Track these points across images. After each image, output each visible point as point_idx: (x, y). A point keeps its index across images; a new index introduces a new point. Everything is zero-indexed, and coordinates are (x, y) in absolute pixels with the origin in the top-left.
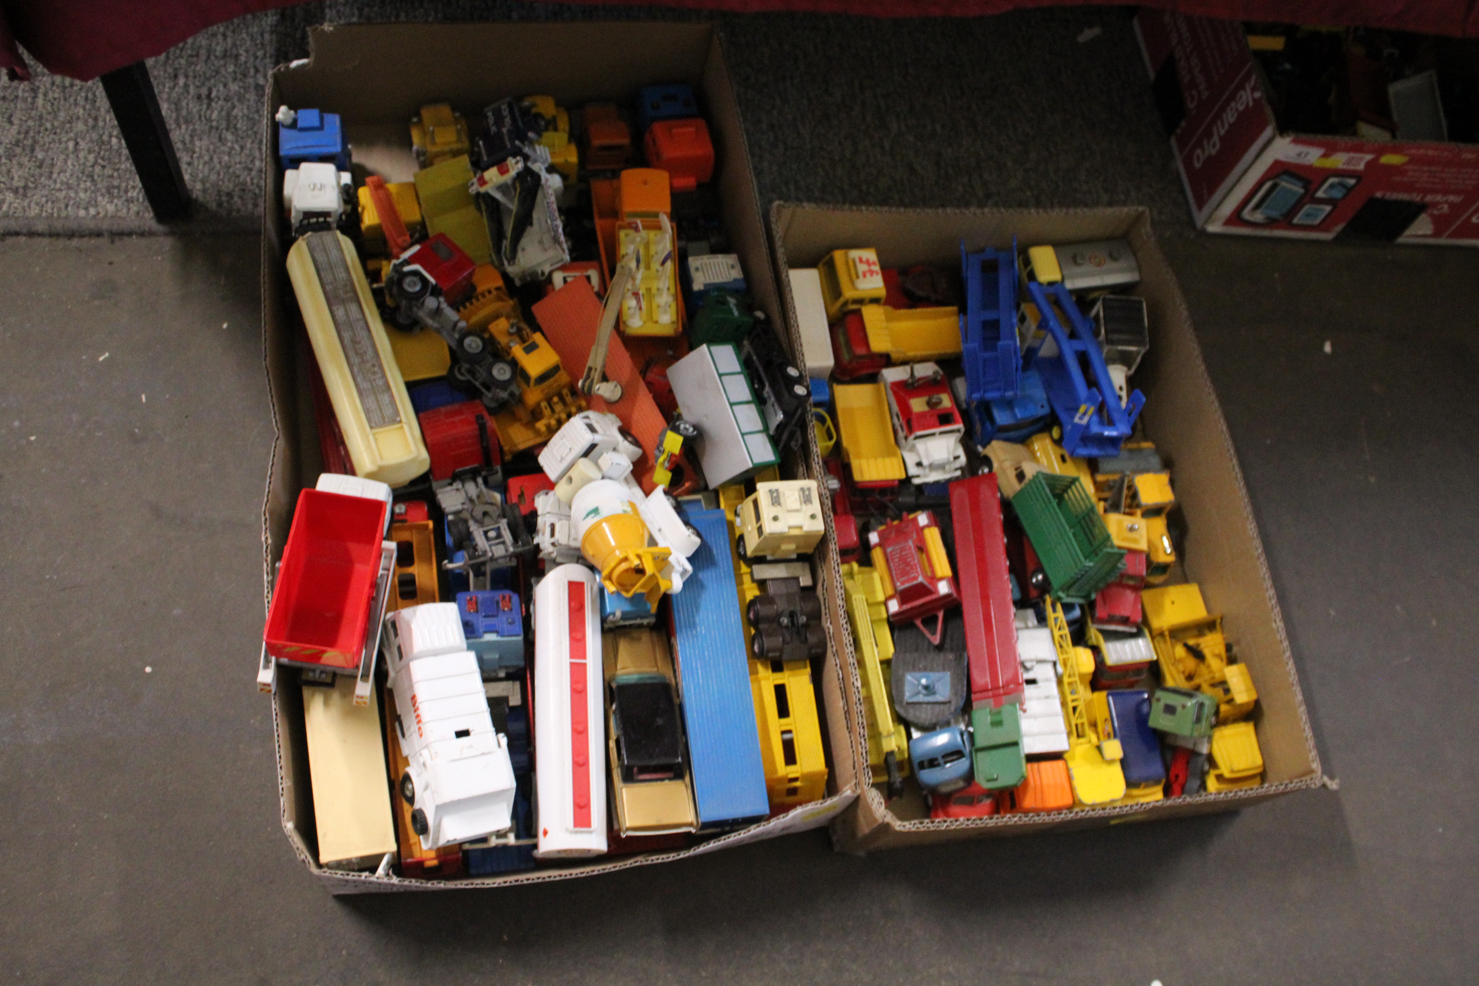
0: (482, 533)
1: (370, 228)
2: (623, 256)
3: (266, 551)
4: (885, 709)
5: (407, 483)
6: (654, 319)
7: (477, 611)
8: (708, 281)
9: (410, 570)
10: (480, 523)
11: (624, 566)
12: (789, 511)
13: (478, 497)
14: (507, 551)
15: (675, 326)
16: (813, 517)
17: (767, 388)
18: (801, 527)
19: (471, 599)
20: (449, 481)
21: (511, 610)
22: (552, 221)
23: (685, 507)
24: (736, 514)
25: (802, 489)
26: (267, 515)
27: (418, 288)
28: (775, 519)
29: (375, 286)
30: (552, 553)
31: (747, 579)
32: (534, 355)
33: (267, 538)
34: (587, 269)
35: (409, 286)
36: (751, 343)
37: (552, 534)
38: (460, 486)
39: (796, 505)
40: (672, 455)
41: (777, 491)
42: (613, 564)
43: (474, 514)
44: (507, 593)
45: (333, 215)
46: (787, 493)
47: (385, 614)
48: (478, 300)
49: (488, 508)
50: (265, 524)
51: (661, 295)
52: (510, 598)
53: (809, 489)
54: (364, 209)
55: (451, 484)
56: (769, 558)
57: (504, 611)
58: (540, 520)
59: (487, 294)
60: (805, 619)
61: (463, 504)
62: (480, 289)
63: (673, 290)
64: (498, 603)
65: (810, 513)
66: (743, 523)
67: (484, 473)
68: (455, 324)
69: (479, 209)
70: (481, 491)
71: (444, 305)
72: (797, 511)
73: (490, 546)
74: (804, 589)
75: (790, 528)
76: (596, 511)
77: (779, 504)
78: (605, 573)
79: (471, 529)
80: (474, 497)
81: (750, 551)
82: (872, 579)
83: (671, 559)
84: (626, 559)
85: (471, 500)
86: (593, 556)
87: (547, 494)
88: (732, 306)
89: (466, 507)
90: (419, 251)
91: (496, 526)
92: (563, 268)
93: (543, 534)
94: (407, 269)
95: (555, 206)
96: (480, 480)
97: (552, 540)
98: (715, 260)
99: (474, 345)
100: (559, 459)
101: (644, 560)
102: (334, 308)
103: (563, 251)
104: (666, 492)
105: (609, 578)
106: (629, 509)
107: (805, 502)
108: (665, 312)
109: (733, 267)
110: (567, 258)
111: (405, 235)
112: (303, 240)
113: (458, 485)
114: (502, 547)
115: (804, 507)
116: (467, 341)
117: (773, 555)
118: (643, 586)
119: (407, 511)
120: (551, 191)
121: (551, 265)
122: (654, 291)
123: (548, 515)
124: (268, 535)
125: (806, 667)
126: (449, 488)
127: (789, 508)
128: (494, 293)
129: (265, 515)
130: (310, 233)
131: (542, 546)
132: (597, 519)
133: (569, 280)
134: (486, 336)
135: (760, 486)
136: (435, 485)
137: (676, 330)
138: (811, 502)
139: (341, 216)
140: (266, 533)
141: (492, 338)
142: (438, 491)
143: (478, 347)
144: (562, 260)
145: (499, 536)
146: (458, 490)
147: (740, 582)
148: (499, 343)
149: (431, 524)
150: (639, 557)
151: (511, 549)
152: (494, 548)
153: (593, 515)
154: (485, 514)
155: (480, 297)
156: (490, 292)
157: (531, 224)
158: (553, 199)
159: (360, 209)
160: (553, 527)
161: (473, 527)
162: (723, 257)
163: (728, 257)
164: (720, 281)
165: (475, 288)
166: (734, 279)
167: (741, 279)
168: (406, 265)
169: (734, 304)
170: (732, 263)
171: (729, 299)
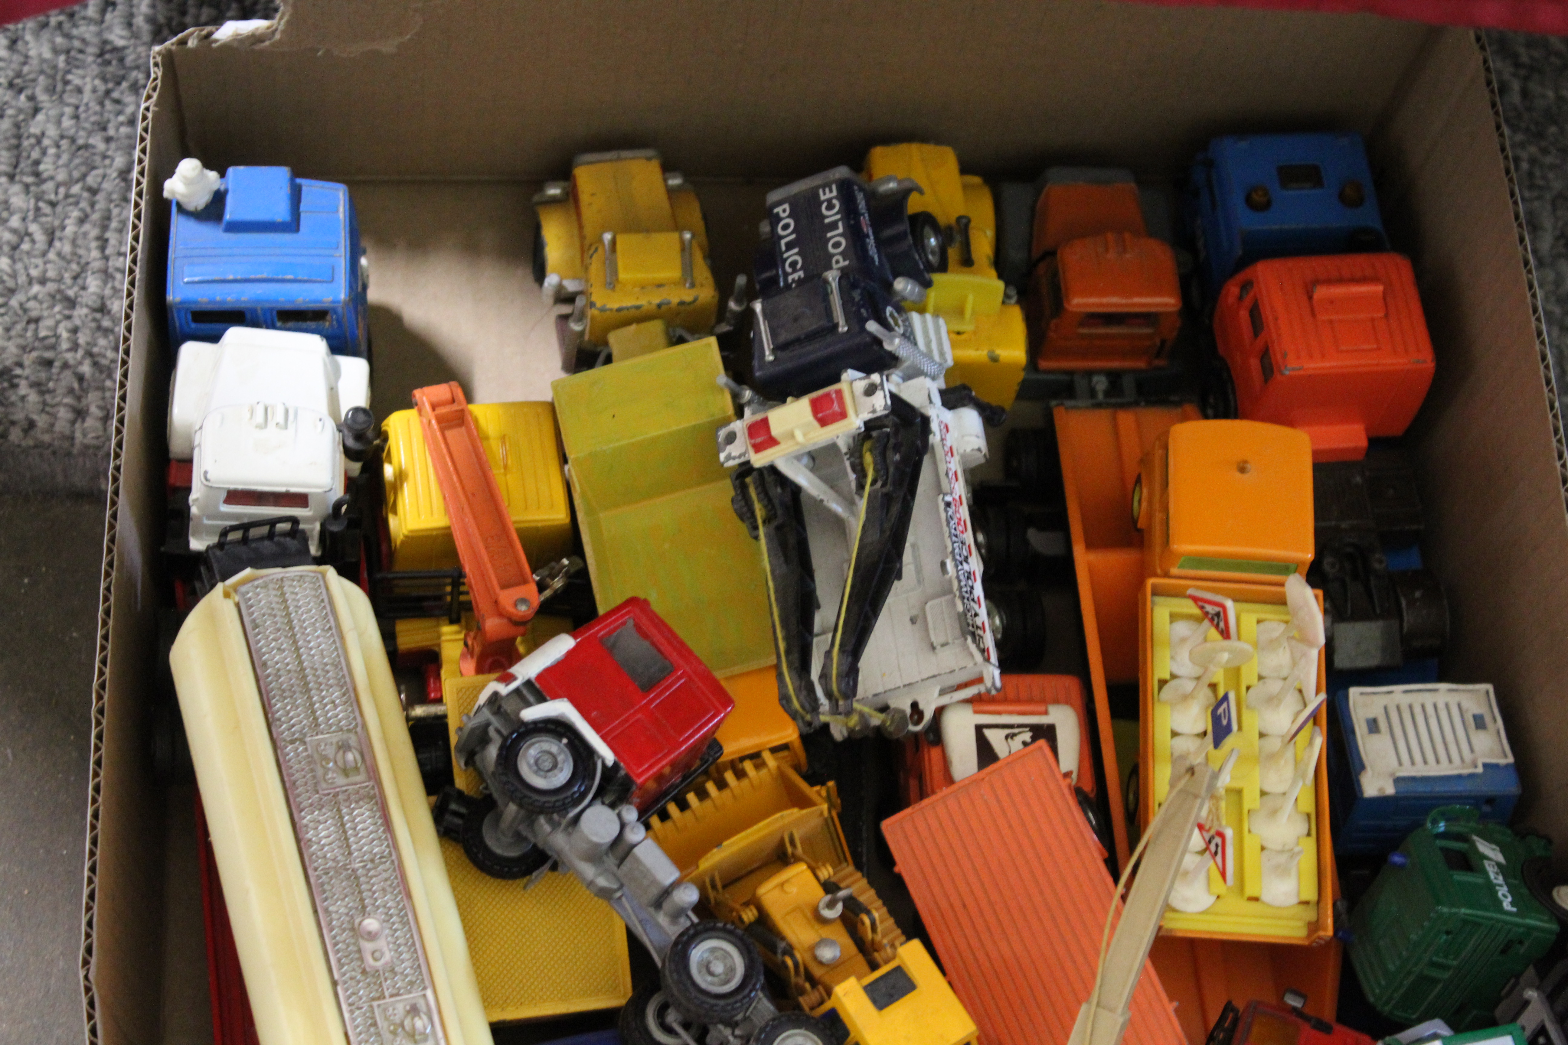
1: (416, 540)
2: (1163, 683)
6: (1250, 891)
8: (1407, 771)
15: (1310, 915)
22: (957, 564)
27: (562, 776)
29: (419, 711)
32: (900, 1009)
34: (1044, 701)
35: (538, 768)
36: (1551, 998)
45: (311, 501)
48: (722, 785)
51: (1274, 813)
54: (401, 476)
59: (748, 766)
62: (731, 748)
63: (1308, 804)
68: (667, 892)
69: (745, 513)
71: (636, 834)
88: (1492, 871)
90: (570, 654)
92: (977, 702)
94: (532, 713)
95: (964, 513)
98: (1428, 699)
99: (718, 968)
102: (307, 819)
103: (984, 651)
108: (1281, 871)
109: (1480, 723)
110: (993, 674)
111: (524, 581)
112: (227, 595)
116: (698, 953)
120: (955, 465)
121: (942, 692)
122: (1251, 800)
128: (771, 761)
130: (248, 572)
133: (995, 737)
134: (749, 915)
137: (1314, 927)
139: (337, 506)
141: (764, 920)
143: (731, 970)
144: (980, 680)
148: (789, 950)
155: (729, 776)
156: (755, 757)
157: (899, 577)
158: (960, 489)
159: (389, 471)
162: (1450, 690)
163: (1464, 691)
164: (1444, 770)
165: (715, 747)
166: (1485, 765)
167: (1507, 766)
168: (531, 699)
169: (1499, 865)
170: (1478, 711)
171: (1484, 847)
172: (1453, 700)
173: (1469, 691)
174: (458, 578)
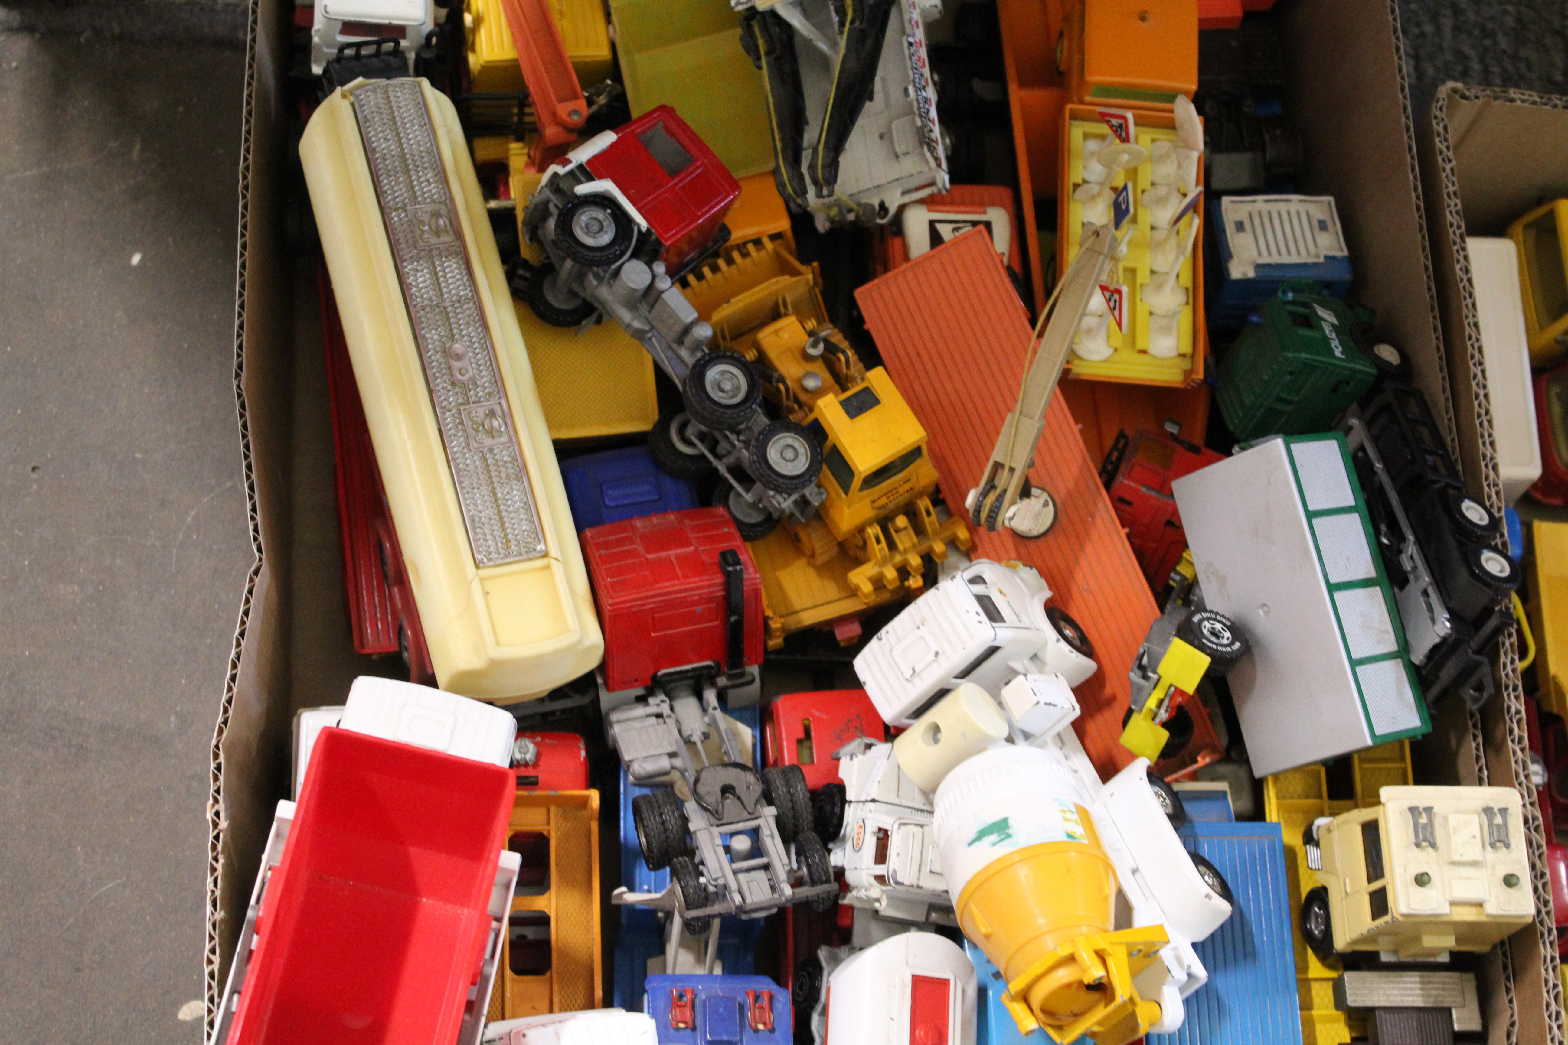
0: (719, 841)
1: (491, 68)
2: (1076, 186)
3: (214, 848)
5: (545, 694)
6: (1140, 345)
7: (694, 1029)
8: (1265, 259)
9: (540, 903)
10: (716, 815)
11: (1064, 975)
12: (1454, 863)
13: (706, 736)
14: (773, 888)
15: (1186, 365)
16: (1510, 881)
17: (1411, 549)
18: (1480, 905)
19: (681, 996)
20: (640, 691)
21: (772, 1030)
22: (917, 90)
23: (1188, 807)
24: (1309, 838)
25: (1488, 811)
26: (222, 759)
27: (606, 238)
28: (1422, 880)
30: (878, 900)
31: (1322, 995)
32: (867, 419)
33: (217, 814)
34: (982, 205)
35: (587, 230)
36: (1368, 424)
37: (881, 857)
38: (665, 709)
39: (1474, 852)
41: (1429, 810)
42: (1037, 968)
43: (701, 789)
44: (765, 985)
45: (409, 33)
46: (1453, 820)
47: (486, 1026)
48: (730, 262)
49: (731, 776)
50: (216, 779)
51: (1159, 287)
52: (771, 997)
53: (1503, 811)
54: (478, 20)
55: (642, 700)
56: (1385, 958)
57: (756, 1031)
58: (851, 814)
59: (751, 247)
61: (672, 755)
62: (737, 235)
63: (1186, 280)
64: (742, 1007)
65: (1502, 872)
66: (1327, 866)
67: (722, 681)
68: (687, 330)
69: (751, 49)
70: (714, 723)
71: (664, 283)
72: (1474, 864)
73: (735, 872)
75: (1453, 904)
76: (1001, 828)
77: (1433, 845)
78: (1016, 985)
79: (692, 827)
80: (697, 738)
81: (1341, 941)
83: (1165, 953)
84: (1071, 959)
85: (689, 742)
86: (987, 937)
87: (869, 746)
88: (1327, 329)
89: (677, 762)
90: (613, 146)
91: (752, 824)
92: (930, 202)
93: (857, 849)
94: (583, 189)
95: (923, 53)
96: (711, 696)
97: (880, 870)
98: (1283, 207)
99: (727, 386)
100: (908, 673)
101: (1110, 961)
102: (408, 268)
103: (937, 159)
104: (1155, 776)
105: (1024, 997)
106: (1078, 830)
107: (1493, 845)
108: (1166, 330)
109: (1323, 226)
110: (943, 178)
111: (576, 97)
112: (344, 96)
113: (658, 703)
114: (761, 875)
115: (1490, 856)
116: (712, 374)
117: (1395, 952)
118: (1099, 1023)
119: (538, 755)
120: (916, 16)
121: (904, 193)
122: (1143, 276)
123: (872, 805)
124: (221, 807)
126: (640, 710)
127: (1457, 858)
128: (769, 245)
129: (216, 756)
130: (360, 80)
131: (850, 877)
132: (1004, 849)
133: (945, 231)
134: (751, 355)
135: (1386, 792)
136: (606, 698)
137: (1188, 374)
138: (1508, 846)
139: (429, 37)
140: (216, 801)
141: (763, 359)
142: (614, 717)
143: (737, 388)
144: (932, 184)
145: (757, 851)
146: (659, 716)
147: (1307, 1005)
148: (782, 379)
149: (594, 796)
150: (1101, 956)
151: (788, 891)
152: (741, 876)
153: (994, 838)
154: (727, 790)
155: (736, 255)
156: (757, 242)
157: (871, 98)
158: (920, 35)
159: (468, 19)
160: (883, 839)
161: (697, 822)
162: (1300, 201)
163: (1311, 202)
164: (1294, 259)
165: (725, 232)
166: (1326, 257)
167: (1344, 258)
168: (583, 179)
169: (1333, 325)
170: (1321, 217)
171: (1321, 312)
172: (1302, 208)
173: (1316, 202)
174: (523, 100)
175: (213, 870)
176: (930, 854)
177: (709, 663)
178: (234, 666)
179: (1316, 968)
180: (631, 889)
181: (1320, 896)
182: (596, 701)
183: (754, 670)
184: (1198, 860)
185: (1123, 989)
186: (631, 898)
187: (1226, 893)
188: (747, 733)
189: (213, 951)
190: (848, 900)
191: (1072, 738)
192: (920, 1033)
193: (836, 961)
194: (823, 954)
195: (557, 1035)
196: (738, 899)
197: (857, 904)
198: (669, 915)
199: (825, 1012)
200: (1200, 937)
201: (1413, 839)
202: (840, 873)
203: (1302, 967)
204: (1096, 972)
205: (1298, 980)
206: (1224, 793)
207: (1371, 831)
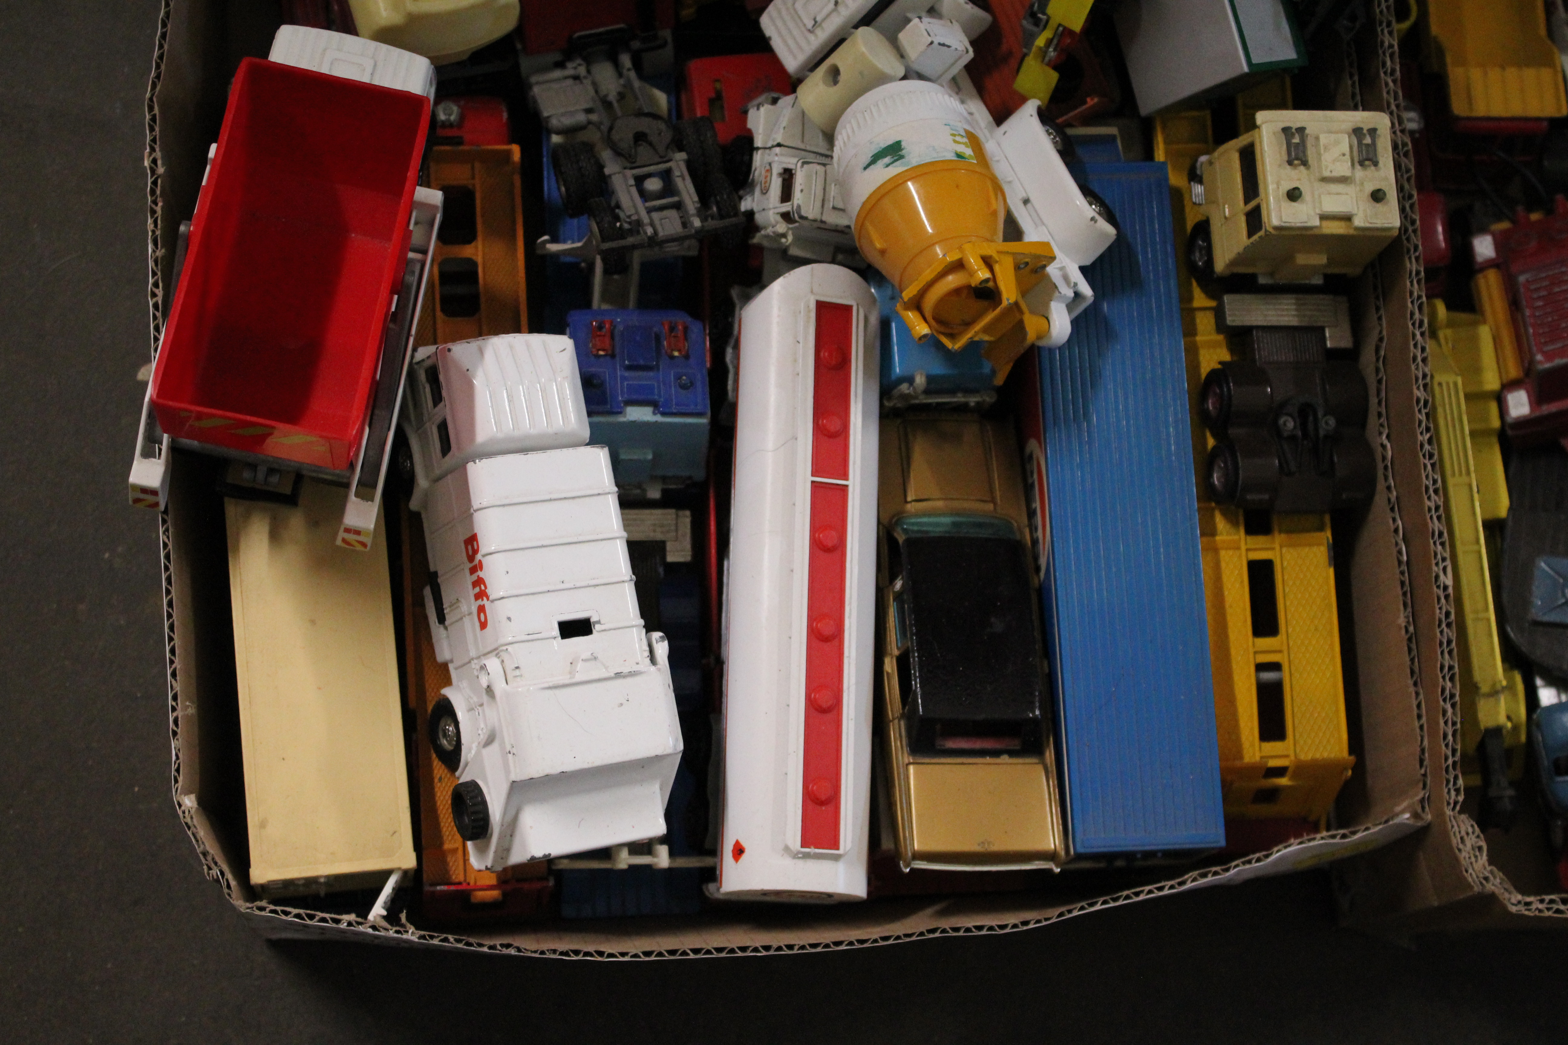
0: (632, 182)
3: (153, 192)
4: (1490, 635)
5: (465, 57)
7: (613, 356)
9: (468, 251)
10: (628, 158)
11: (952, 281)
12: (1324, 180)
13: (621, 96)
14: (684, 225)
16: (1377, 196)
18: (1347, 218)
19: (600, 327)
20: (558, 57)
21: (687, 357)
23: (1079, 151)
24: (1194, 176)
25: (1357, 132)
26: (156, 110)
28: (1294, 195)
30: (784, 235)
31: (1205, 323)
33: (154, 161)
37: (786, 195)
38: (582, 70)
39: (1343, 168)
40: (1067, 32)
41: (1301, 130)
42: (928, 275)
43: (615, 136)
44: (681, 319)
46: (1323, 139)
47: (415, 350)
49: (644, 125)
50: (152, 129)
52: (686, 329)
53: (1373, 132)
55: (560, 65)
56: (1262, 280)
57: (672, 357)
58: (758, 159)
60: (1332, 422)
61: (589, 111)
64: (658, 338)
65: (1370, 187)
66: (1212, 199)
67: (636, 45)
70: (628, 85)
72: (1343, 180)
73: (649, 211)
74: (1334, 354)
75: (1323, 217)
76: (894, 151)
77: (1305, 163)
78: (908, 294)
79: (607, 171)
80: (612, 97)
81: (1221, 263)
82: (1474, 340)
83: (1052, 270)
84: (959, 266)
85: (607, 104)
86: (883, 252)
87: (774, 101)
89: (594, 117)
91: (663, 166)
93: (765, 192)
96: (626, 60)
97: (786, 207)
100: (810, 24)
101: (997, 268)
104: (1045, 116)
105: (917, 305)
106: (968, 152)
107: (1361, 163)
113: (575, 67)
114: (673, 214)
115: (1359, 173)
117: (1272, 274)
118: (988, 328)
119: (462, 117)
123: (777, 150)
124: (158, 154)
125: (1321, 528)
126: (557, 74)
127: (1327, 174)
129: (151, 108)
131: (759, 218)
132: (897, 169)
135: (1261, 116)
136: (525, 63)
138: (1376, 164)
140: (153, 150)
142: (534, 79)
145: (669, 189)
146: (576, 78)
147: (1190, 331)
149: (516, 151)
150: (988, 262)
151: (697, 223)
152: (655, 215)
153: (887, 160)
154: (640, 137)
160: (788, 176)
161: (611, 167)
175: (153, 212)
176: (833, 191)
177: (622, 26)
178: (164, 25)
179: (1200, 299)
180: (555, 240)
181: (1203, 228)
182: (517, 66)
183: (667, 34)
184: (1087, 191)
185: (1009, 293)
186: (554, 247)
187: (1111, 219)
188: (662, 98)
189: (156, 285)
190: (756, 240)
191: (966, 83)
192: (824, 354)
193: (747, 298)
194: (735, 292)
195: (481, 352)
196: (650, 231)
197: (766, 243)
198: (591, 266)
199: (737, 347)
200: (1088, 262)
201: (1285, 157)
202: (750, 214)
203: (1186, 298)
204: (983, 274)
205: (1182, 310)
206: (1113, 138)
207: (1248, 158)
